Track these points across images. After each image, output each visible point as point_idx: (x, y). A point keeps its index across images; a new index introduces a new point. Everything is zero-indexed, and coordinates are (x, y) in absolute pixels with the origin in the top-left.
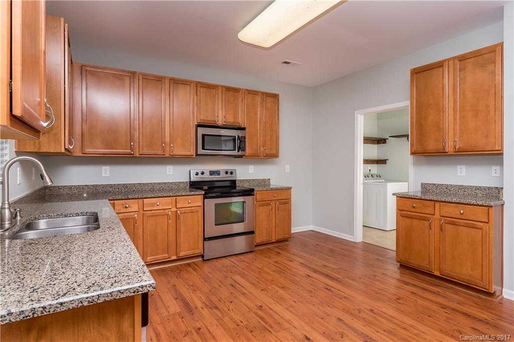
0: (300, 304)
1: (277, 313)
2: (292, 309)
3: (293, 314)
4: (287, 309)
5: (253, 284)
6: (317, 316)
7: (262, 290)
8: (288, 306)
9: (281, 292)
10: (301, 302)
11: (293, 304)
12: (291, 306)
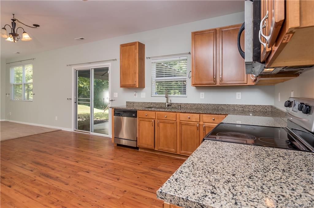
0: (93, 188)
1: (107, 178)
2: (98, 183)
3: (97, 181)
4: (102, 182)
5: (137, 195)
6: (81, 183)
7: (125, 191)
8: (101, 184)
9: (109, 194)
10: (92, 189)
11: (98, 187)
12: (99, 185)
